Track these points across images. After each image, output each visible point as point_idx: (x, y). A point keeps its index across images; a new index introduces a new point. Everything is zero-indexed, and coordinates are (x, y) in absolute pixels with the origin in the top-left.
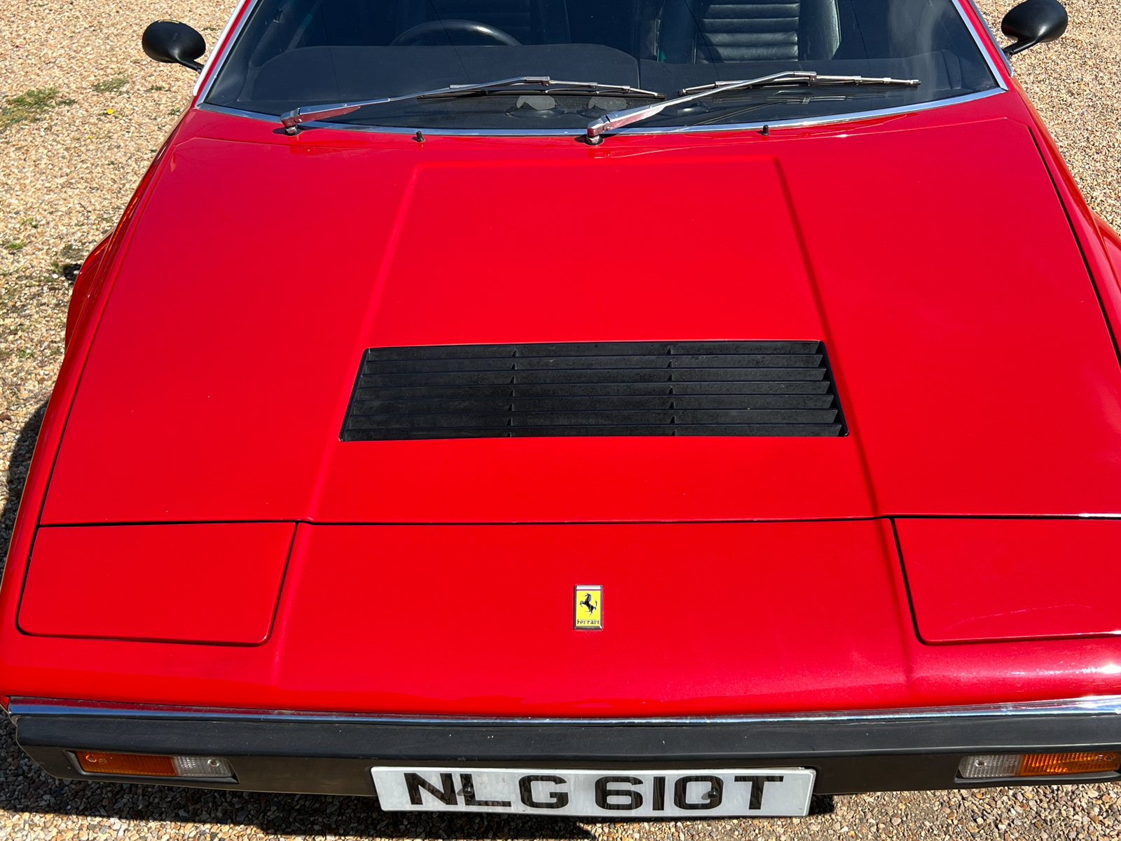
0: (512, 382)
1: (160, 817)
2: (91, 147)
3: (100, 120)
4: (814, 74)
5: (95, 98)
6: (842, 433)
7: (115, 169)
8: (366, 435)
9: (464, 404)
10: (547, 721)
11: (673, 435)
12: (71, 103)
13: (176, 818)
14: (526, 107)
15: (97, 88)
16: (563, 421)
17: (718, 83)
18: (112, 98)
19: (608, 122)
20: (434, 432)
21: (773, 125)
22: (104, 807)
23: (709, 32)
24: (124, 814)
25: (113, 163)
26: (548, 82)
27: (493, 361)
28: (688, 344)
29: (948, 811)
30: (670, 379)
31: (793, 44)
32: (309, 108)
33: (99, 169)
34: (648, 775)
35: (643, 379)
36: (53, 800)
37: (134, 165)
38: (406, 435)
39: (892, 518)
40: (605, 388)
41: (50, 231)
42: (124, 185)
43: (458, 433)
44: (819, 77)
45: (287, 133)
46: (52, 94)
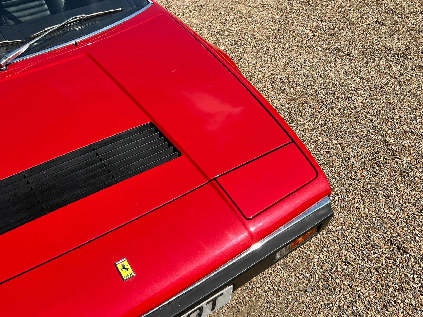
0: (32, 189)
4: (84, 15)
6: (179, 155)
11: (117, 183)
16: (66, 197)
17: (46, 29)
19: (7, 59)
21: (78, 40)
27: (17, 183)
30: (101, 160)
31: (44, 4)
35: (90, 164)
39: (215, 179)
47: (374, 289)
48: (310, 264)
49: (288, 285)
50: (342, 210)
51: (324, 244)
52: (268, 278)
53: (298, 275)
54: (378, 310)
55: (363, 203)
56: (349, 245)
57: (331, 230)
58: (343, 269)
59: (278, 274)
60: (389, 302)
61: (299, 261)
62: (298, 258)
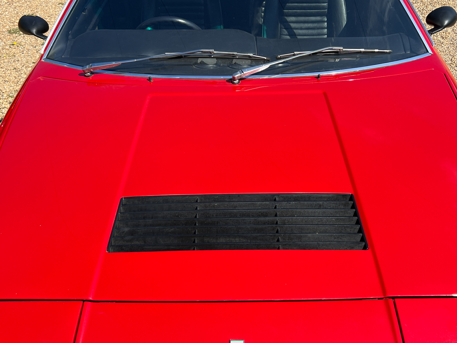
0: (196, 217)
2: (6, 61)
3: (10, 47)
4: (342, 48)
5: (8, 37)
6: (365, 248)
7: (16, 71)
8: (120, 249)
9: (171, 230)
11: (279, 249)
14: (202, 63)
15: (10, 32)
16: (222, 240)
17: (295, 53)
18: (16, 37)
19: (243, 74)
21: (322, 74)
23: (287, 16)
25: (15, 69)
26: (213, 52)
27: (186, 204)
28: (285, 195)
30: (276, 216)
31: (324, 22)
32: (96, 64)
33: (9, 72)
35: (262, 215)
37: (25, 69)
38: (141, 249)
39: (393, 298)
40: (243, 220)
42: (20, 79)
43: (169, 247)
44: (344, 50)
45: (85, 76)
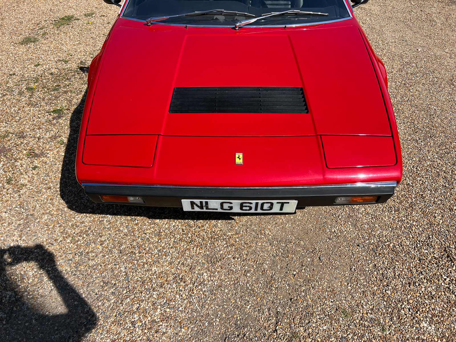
0: (216, 97)
1: (121, 215)
2: (85, 33)
3: (87, 25)
4: (299, 11)
5: (85, 18)
6: (307, 113)
8: (176, 111)
9: (203, 104)
10: (228, 188)
11: (261, 113)
12: (78, 19)
13: (125, 215)
14: (216, 19)
15: (85, 15)
16: (230, 109)
17: (272, 13)
18: (90, 18)
19: (241, 23)
20: (194, 111)
21: (287, 26)
22: (105, 212)
24: (111, 214)
25: (92, 38)
26: (223, 11)
27: (210, 92)
28: (265, 87)
29: (326, 213)
30: (260, 97)
32: (154, 18)
33: (88, 39)
34: (254, 202)
35: (252, 97)
36: (91, 210)
37: (98, 38)
38: (187, 112)
39: (320, 135)
40: (242, 99)
41: (76, 57)
42: (96, 44)
43: (201, 111)
44: (301, 12)
45: (148, 25)
46: (72, 17)
47: (409, 270)
48: (373, 232)
49: (349, 236)
50: (421, 213)
51: (391, 226)
52: (338, 226)
53: (360, 234)
54: (402, 283)
55: (442, 216)
56: (410, 235)
57: (403, 221)
58: (394, 246)
59: (346, 227)
60: (415, 283)
61: (366, 227)
62: (367, 225)
